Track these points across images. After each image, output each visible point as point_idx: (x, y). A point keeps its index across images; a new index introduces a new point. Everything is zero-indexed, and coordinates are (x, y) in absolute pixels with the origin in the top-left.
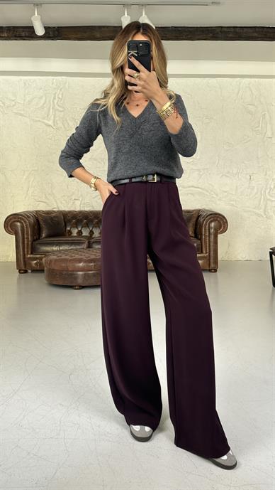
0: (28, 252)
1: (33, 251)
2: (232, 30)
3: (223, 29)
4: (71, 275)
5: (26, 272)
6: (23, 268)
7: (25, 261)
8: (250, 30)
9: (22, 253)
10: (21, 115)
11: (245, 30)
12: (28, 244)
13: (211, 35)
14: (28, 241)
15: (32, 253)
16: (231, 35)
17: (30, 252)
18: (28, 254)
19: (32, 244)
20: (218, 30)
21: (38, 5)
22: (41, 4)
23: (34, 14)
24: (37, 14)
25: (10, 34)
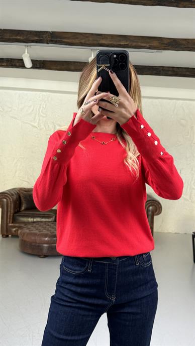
0: (9, 222)
1: (14, 220)
2: (171, 69)
3: (164, 69)
4: (39, 246)
5: (7, 236)
6: (5, 234)
7: (7, 228)
9: (5, 222)
10: (15, 118)
11: (181, 70)
12: (10, 216)
13: (155, 72)
14: (11, 213)
15: (13, 223)
16: (170, 73)
17: (11, 222)
18: (10, 223)
19: (13, 216)
20: (161, 68)
21: (27, 46)
22: (30, 46)
23: (25, 53)
24: (27, 53)
25: (9, 64)
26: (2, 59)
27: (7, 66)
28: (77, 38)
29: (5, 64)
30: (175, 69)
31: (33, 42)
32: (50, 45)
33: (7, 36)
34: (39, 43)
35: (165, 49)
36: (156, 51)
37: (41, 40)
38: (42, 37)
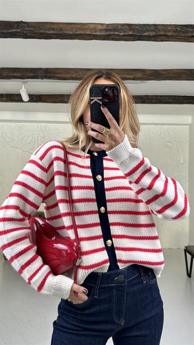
2: (155, 97)
3: (149, 97)
8: (167, 98)
10: (16, 147)
11: (163, 97)
16: (154, 101)
20: (146, 97)
21: (24, 82)
22: (27, 82)
23: (22, 88)
24: (24, 88)
25: (8, 99)
26: (2, 95)
27: (7, 101)
28: (68, 73)
29: (5, 99)
30: (158, 97)
31: (28, 78)
32: (44, 80)
33: (5, 74)
34: (35, 78)
35: (147, 80)
36: (139, 81)
37: (36, 76)
38: (37, 73)
